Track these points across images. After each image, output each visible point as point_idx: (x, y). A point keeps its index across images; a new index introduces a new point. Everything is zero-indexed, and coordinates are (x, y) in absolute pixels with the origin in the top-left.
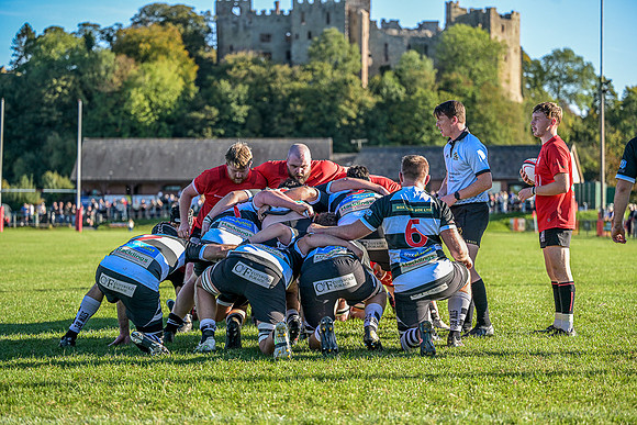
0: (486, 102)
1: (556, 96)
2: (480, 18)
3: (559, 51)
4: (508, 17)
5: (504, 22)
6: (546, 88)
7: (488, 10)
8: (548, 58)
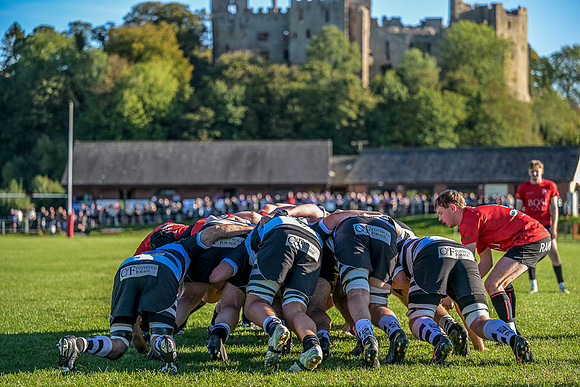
0: (492, 101)
1: (565, 95)
2: (485, 15)
3: (569, 48)
4: (515, 13)
5: (511, 18)
6: (555, 87)
7: (494, 6)
8: (557, 56)
